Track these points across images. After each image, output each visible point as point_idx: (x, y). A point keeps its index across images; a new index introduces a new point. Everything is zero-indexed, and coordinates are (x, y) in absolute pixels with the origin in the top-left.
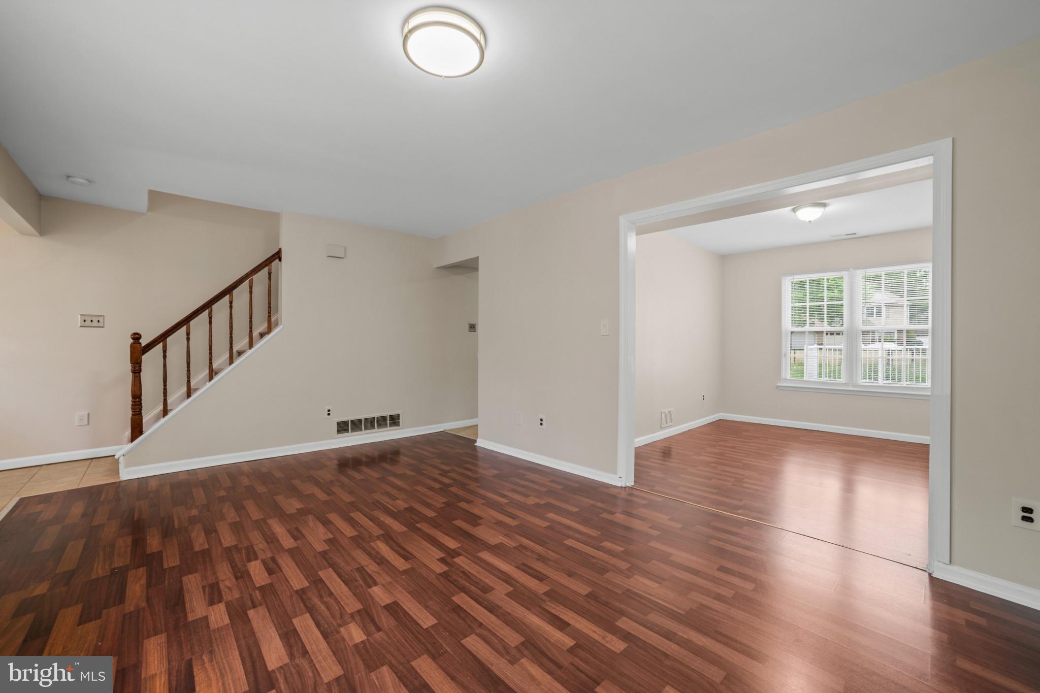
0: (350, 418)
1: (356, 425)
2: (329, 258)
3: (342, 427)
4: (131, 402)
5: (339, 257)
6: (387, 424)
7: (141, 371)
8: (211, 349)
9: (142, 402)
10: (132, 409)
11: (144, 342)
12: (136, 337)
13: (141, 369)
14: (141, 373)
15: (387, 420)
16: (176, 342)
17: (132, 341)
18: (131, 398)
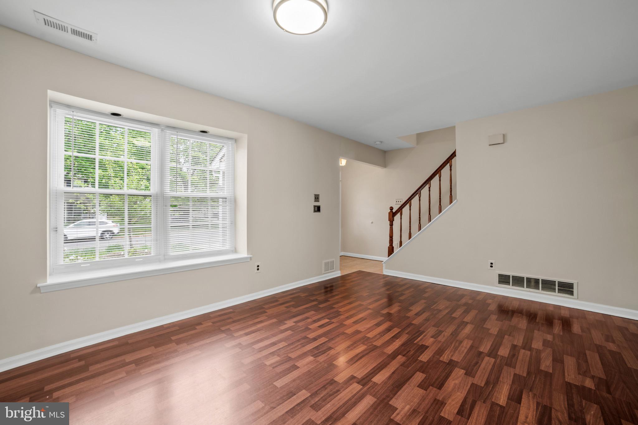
0: (511, 273)
1: (518, 281)
2: (490, 146)
3: (504, 279)
4: (389, 240)
5: (499, 144)
6: (555, 289)
7: (393, 225)
8: (420, 215)
9: (393, 240)
10: (389, 242)
11: (394, 211)
12: (391, 209)
13: (393, 224)
14: (393, 226)
15: (555, 285)
16: (406, 210)
17: (390, 210)
18: (389, 238)
